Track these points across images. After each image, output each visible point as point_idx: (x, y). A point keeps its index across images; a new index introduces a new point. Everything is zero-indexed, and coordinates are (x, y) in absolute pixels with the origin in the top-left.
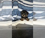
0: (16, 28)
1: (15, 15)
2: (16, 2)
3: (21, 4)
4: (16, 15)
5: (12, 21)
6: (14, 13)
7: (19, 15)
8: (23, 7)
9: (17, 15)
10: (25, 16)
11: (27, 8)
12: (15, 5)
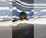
1: (14, 15)
3: (19, 5)
8: (21, 8)
9: (16, 15)
11: (25, 9)
12: (14, 6)
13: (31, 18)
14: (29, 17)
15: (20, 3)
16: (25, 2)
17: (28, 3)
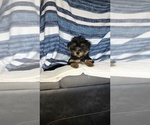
0: (61, 88)
1: (52, 51)
2: (51, 14)
3: (68, 21)
4: (55, 53)
5: (45, 70)
6: (47, 45)
7: (62, 52)
8: (73, 28)
9: (58, 51)
10: (81, 54)
11: (84, 31)
12: (51, 24)
13: (103, 58)
14: (99, 55)
15: (69, 14)
16: (84, 9)
17: (95, 11)
